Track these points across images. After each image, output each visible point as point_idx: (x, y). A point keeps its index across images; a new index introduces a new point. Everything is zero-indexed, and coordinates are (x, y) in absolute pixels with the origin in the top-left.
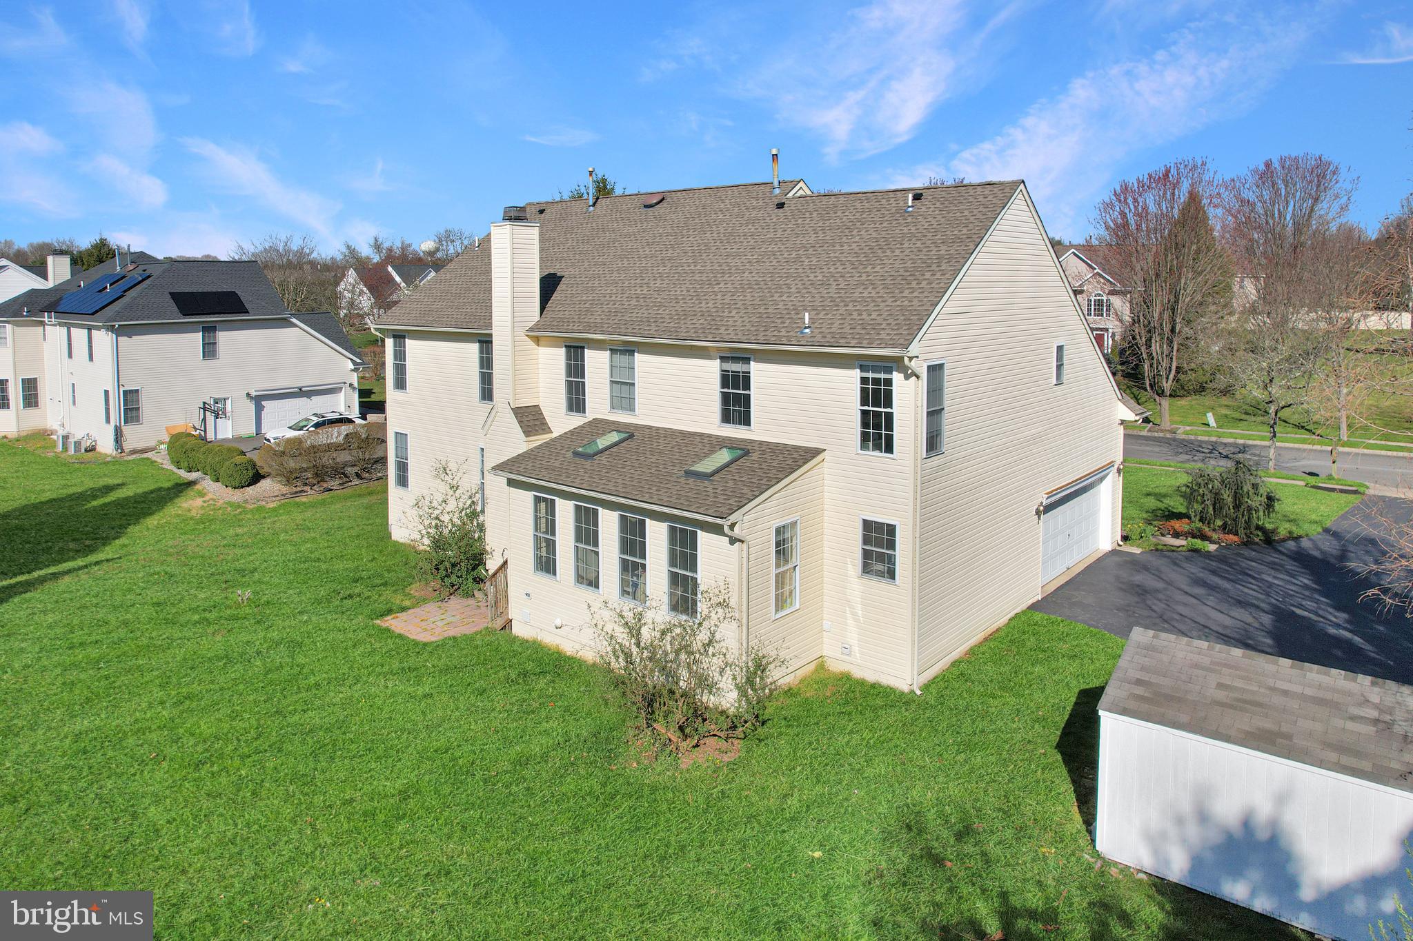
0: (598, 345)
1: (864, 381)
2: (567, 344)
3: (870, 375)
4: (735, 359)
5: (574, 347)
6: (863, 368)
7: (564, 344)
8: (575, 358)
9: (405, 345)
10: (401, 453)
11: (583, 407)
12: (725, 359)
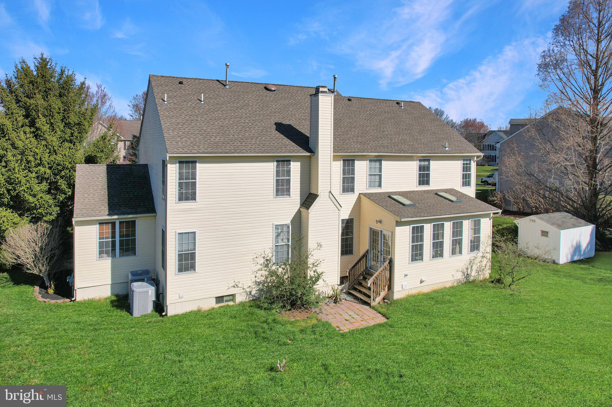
0: (362, 158)
1: (464, 164)
2: (344, 159)
3: (465, 162)
4: (424, 160)
5: (347, 160)
6: (464, 160)
7: (342, 159)
8: (349, 166)
9: (195, 168)
10: (185, 247)
11: (352, 190)
12: (420, 160)
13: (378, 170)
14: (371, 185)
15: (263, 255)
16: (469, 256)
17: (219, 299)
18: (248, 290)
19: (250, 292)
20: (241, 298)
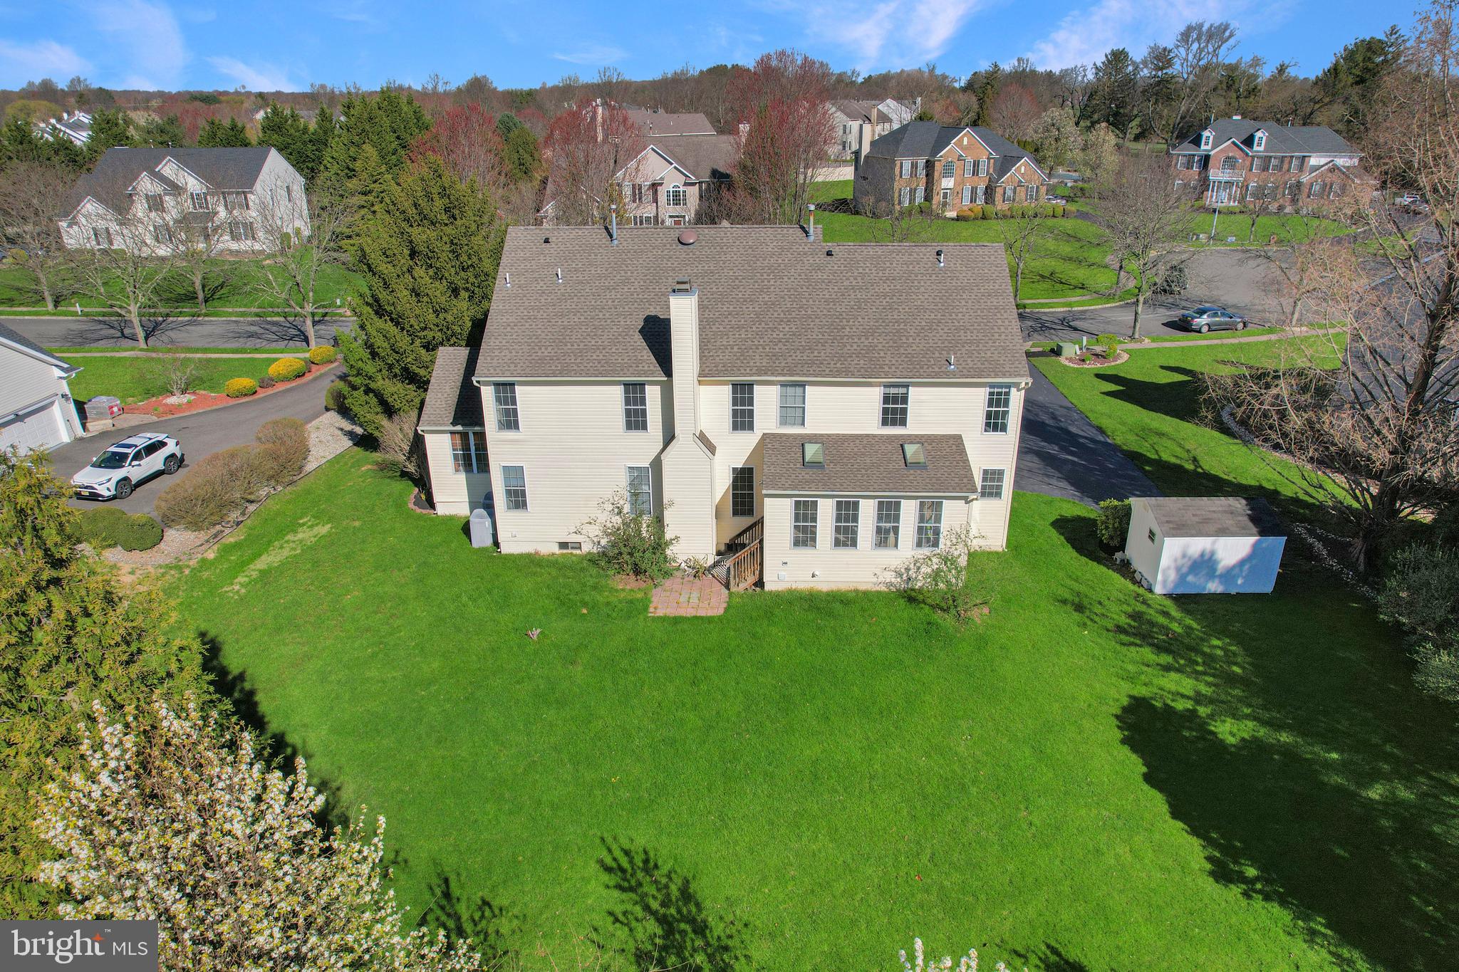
0: (769, 383)
1: (991, 394)
2: (733, 383)
4: (895, 386)
5: (741, 386)
6: (989, 388)
7: (731, 385)
8: (743, 392)
9: (514, 392)
10: (513, 482)
11: (750, 426)
12: (885, 386)
13: (799, 399)
14: (784, 421)
15: (611, 500)
16: (913, 553)
17: (563, 545)
18: (596, 540)
19: (599, 542)
20: (587, 548)
